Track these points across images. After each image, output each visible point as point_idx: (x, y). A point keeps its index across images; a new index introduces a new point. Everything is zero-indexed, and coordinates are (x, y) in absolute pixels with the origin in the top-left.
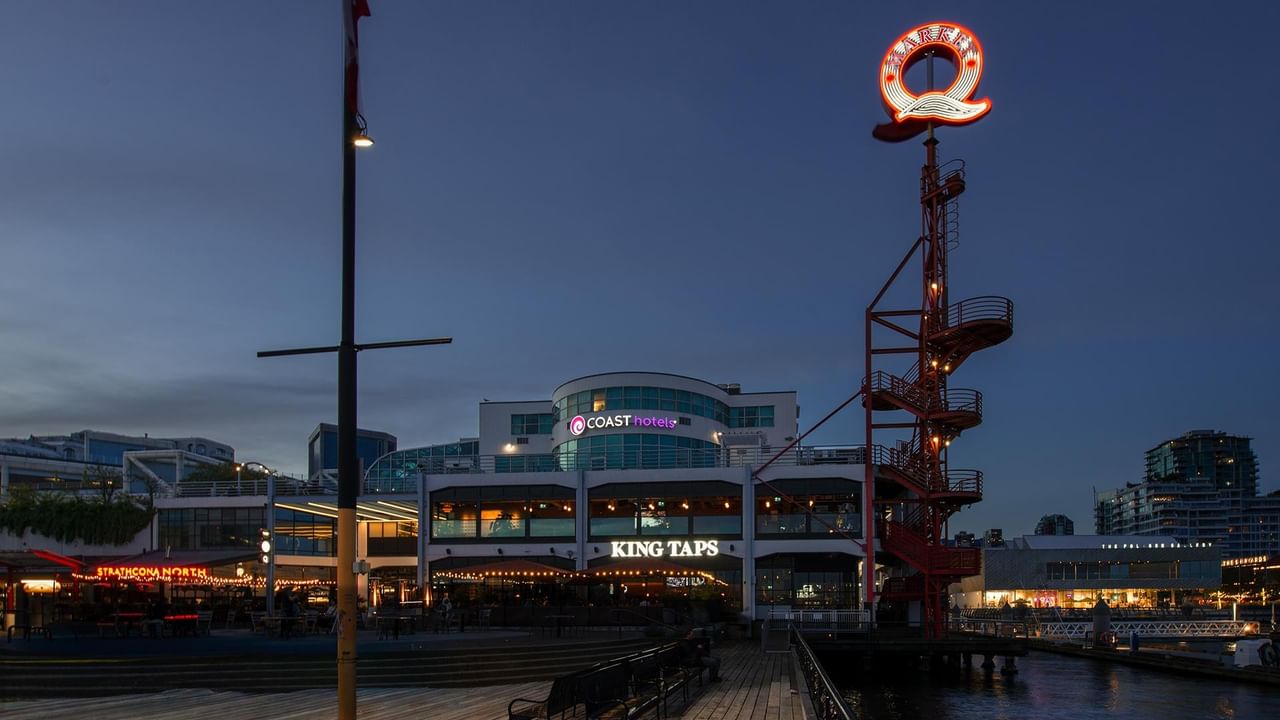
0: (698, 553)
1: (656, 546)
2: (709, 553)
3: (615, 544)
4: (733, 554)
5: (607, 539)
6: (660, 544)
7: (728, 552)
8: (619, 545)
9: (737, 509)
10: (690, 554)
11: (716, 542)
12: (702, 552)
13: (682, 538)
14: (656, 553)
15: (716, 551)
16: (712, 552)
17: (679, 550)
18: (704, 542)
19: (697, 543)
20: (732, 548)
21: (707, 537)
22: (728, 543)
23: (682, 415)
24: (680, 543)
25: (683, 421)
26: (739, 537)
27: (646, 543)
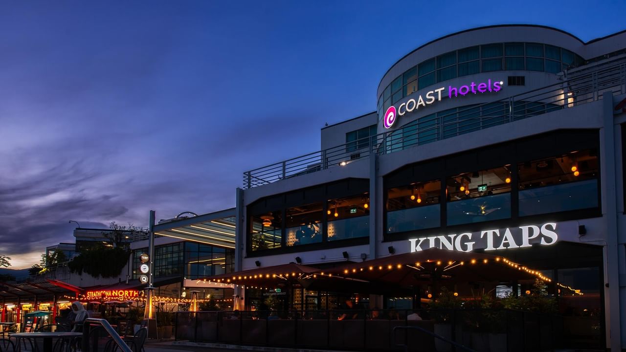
0: (526, 244)
1: (465, 239)
2: (543, 242)
3: (413, 241)
4: (585, 240)
5: (404, 236)
6: (470, 235)
7: (576, 238)
8: (417, 242)
9: (591, 171)
10: (513, 245)
11: (554, 225)
12: (530, 241)
13: (500, 223)
14: (464, 247)
15: (555, 237)
16: (548, 240)
17: (497, 241)
18: (535, 228)
19: (525, 229)
20: (583, 231)
21: (539, 219)
22: (575, 224)
23: (511, 74)
24: (497, 231)
25: (512, 81)
26: (595, 212)
27: (452, 236)
